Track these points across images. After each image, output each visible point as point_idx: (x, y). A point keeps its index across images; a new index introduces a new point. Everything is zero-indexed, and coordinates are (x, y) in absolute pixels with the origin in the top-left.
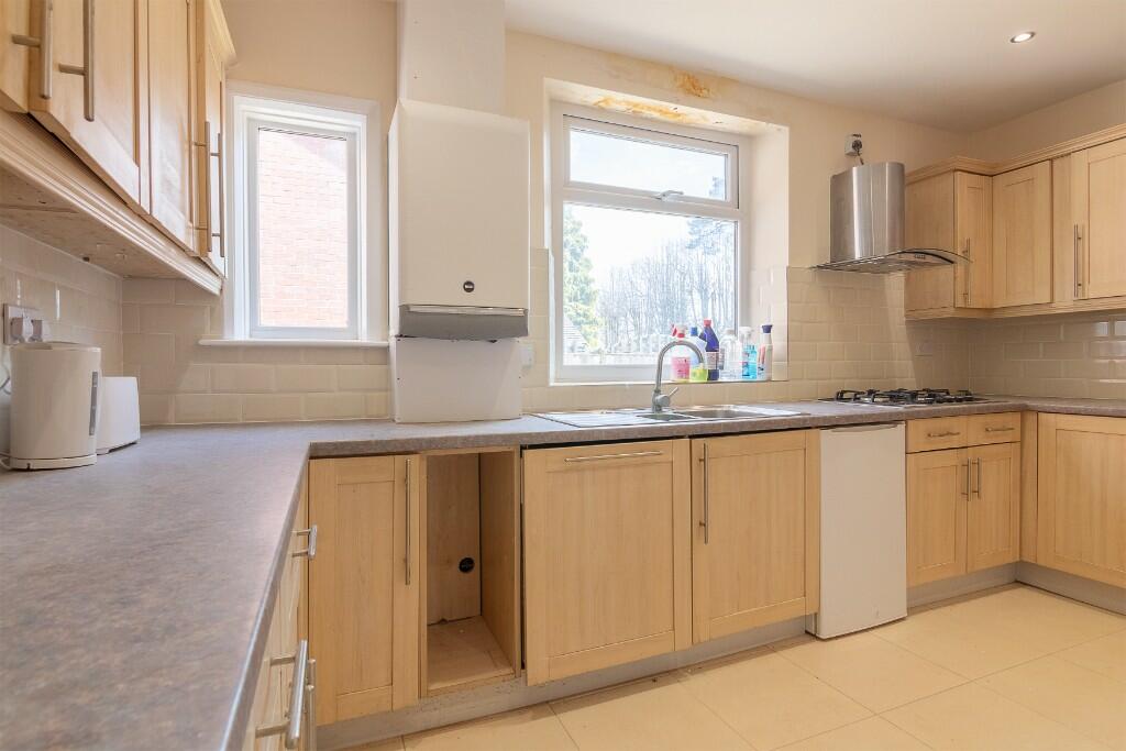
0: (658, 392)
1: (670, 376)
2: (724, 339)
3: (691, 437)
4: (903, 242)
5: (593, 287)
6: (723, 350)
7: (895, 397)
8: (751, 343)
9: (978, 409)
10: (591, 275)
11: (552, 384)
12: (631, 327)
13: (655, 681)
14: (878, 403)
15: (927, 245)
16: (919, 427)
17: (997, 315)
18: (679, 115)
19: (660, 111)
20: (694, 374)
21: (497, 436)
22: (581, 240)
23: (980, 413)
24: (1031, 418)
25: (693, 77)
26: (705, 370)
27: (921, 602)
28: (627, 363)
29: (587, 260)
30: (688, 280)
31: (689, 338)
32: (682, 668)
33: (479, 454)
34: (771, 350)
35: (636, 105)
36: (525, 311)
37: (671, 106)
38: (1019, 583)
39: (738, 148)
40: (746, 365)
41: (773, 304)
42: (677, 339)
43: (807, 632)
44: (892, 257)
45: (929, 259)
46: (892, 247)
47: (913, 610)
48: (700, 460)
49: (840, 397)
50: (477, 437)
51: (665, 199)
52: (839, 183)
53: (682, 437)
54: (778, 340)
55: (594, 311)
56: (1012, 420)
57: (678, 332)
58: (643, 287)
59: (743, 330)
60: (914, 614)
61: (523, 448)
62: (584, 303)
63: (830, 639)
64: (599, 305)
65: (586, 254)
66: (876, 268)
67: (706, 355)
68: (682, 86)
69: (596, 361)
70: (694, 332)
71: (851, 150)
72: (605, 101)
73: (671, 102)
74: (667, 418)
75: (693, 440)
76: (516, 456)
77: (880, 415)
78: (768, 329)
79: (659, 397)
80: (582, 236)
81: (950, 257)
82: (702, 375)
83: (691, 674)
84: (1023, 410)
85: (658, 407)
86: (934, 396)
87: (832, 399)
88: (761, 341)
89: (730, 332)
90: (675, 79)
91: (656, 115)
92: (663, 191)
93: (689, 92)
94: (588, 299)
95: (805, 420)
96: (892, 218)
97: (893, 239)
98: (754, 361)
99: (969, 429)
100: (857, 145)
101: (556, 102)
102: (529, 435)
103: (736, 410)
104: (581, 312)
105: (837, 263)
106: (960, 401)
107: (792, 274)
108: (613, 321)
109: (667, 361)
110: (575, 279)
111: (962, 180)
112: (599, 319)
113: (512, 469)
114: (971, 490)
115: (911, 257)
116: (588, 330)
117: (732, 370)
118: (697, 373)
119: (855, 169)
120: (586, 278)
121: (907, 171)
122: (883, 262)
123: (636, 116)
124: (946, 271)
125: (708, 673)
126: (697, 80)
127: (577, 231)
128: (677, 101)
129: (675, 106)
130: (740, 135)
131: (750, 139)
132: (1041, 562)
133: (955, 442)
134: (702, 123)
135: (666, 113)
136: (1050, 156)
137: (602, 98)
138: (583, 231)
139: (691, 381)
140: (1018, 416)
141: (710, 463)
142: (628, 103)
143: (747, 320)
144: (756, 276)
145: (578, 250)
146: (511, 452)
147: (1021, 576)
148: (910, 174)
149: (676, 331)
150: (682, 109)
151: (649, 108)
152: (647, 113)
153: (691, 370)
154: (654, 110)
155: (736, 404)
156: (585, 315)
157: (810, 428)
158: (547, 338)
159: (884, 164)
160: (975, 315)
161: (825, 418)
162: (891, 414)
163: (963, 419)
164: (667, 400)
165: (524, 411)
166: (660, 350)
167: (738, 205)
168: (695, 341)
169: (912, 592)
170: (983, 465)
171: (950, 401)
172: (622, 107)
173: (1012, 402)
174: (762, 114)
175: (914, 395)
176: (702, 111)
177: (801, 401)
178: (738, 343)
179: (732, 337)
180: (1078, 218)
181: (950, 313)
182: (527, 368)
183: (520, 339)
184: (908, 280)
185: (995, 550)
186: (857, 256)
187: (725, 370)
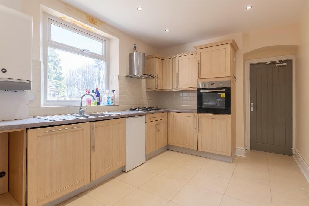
0: (81, 109)
1: (85, 104)
2: (102, 94)
3: (90, 122)
4: (145, 72)
5: (62, 76)
6: (101, 97)
7: (143, 109)
8: (109, 95)
9: (160, 111)
10: (62, 72)
11: (42, 106)
12: (76, 89)
13: (78, 196)
14: (140, 111)
15: (150, 73)
16: (148, 116)
17: (164, 91)
18: (88, 28)
19: (82, 25)
20: (93, 103)
21: (16, 126)
22: (58, 60)
23: (160, 112)
24: (169, 113)
25: (92, 18)
26: (96, 102)
27: (149, 158)
28: (74, 100)
29: (60, 67)
30: (95, 77)
31: (91, 93)
32: (87, 190)
33: (9, 132)
34: (114, 97)
35: (74, 22)
36: (30, 81)
37: (86, 25)
38: (168, 150)
39: (106, 41)
40: (108, 101)
41: (115, 85)
42: (87, 93)
43: (123, 171)
44: (143, 76)
45: (150, 77)
46: (143, 73)
47: (147, 160)
48: (93, 128)
49: (131, 109)
50: (6, 126)
51: (84, 52)
52: (131, 55)
53: (87, 122)
54: (116, 95)
55: (63, 83)
56: (166, 114)
57: (88, 91)
58: (80, 77)
59: (107, 91)
60: (147, 161)
61: (27, 129)
62: (60, 81)
63: (128, 171)
64: (65, 82)
65: (60, 65)
66: (140, 78)
67: (96, 98)
68: (89, 20)
69: (63, 99)
70: (93, 91)
71: (134, 48)
72: (63, 17)
73: (86, 24)
74: (84, 116)
75: (91, 123)
76: (24, 132)
77: (139, 114)
78: (114, 91)
79: (81, 110)
80: (59, 59)
81: (154, 77)
82: (95, 104)
83: (90, 191)
84: (168, 112)
85: (81, 113)
86: (151, 109)
87: (129, 110)
88: (112, 95)
89: (104, 92)
90: (87, 17)
91: (81, 26)
92: (83, 49)
93: (91, 22)
94: (61, 79)
95: (122, 116)
96: (143, 66)
97: (143, 71)
98: (110, 100)
99: (158, 116)
100: (135, 47)
101: (45, 13)
102: (30, 124)
103: (104, 113)
104: (58, 83)
105: (130, 76)
106: (156, 110)
107: (120, 77)
108: (70, 86)
109: (84, 99)
110: (56, 72)
111: (157, 59)
112: (65, 86)
113: (23, 137)
114: (158, 130)
115: (146, 76)
116: (61, 89)
117: (104, 102)
118: (94, 103)
119: (135, 53)
120: (60, 73)
121: (146, 55)
122: (141, 76)
123: (74, 25)
124: (153, 80)
125: (95, 189)
126: (94, 20)
127: (56, 57)
128: (88, 24)
129: (87, 25)
130: (106, 38)
131: (109, 39)
132: (171, 144)
133: (155, 119)
134: (95, 32)
135: (84, 26)
136: (172, 57)
137: (62, 17)
138: (59, 57)
139: (92, 105)
140: (167, 113)
141: (96, 129)
142: (71, 20)
143: (108, 89)
144: (111, 77)
145: (57, 63)
146: (23, 131)
147: (168, 148)
148: (146, 56)
149: (87, 91)
150: (89, 26)
151: (79, 24)
152: (78, 25)
153: (92, 102)
154: (80, 24)
155: (105, 112)
156: (59, 84)
157: (123, 118)
158: (40, 91)
159: (141, 52)
160: (159, 91)
161: (127, 115)
162: (142, 113)
163: (157, 114)
164: (84, 111)
165: (29, 116)
166: (82, 96)
167: (106, 57)
168: (93, 94)
169: (147, 156)
170: (161, 124)
171: (154, 110)
172: (70, 21)
173: (166, 110)
174: (112, 34)
175: (147, 109)
176: (95, 29)
177: (121, 111)
178: (106, 95)
179: (104, 93)
180: (177, 71)
181: (155, 90)
182: (31, 101)
183: (28, 91)
184: (146, 81)
185: (163, 143)
186: (135, 74)
187: (102, 102)
